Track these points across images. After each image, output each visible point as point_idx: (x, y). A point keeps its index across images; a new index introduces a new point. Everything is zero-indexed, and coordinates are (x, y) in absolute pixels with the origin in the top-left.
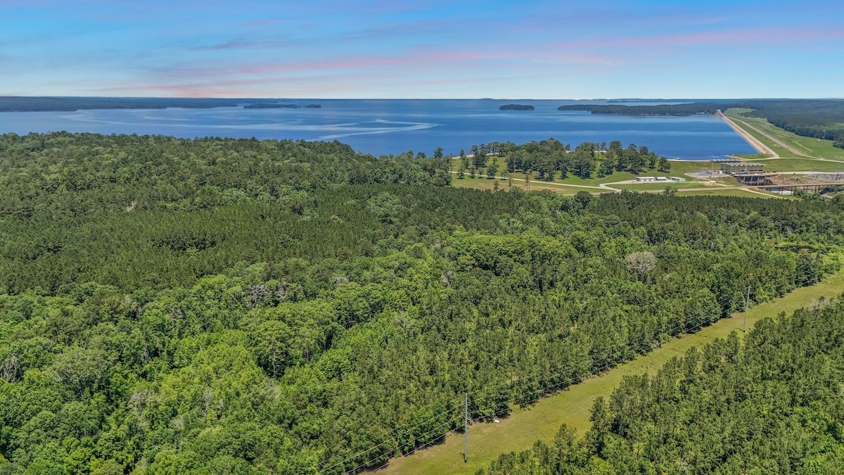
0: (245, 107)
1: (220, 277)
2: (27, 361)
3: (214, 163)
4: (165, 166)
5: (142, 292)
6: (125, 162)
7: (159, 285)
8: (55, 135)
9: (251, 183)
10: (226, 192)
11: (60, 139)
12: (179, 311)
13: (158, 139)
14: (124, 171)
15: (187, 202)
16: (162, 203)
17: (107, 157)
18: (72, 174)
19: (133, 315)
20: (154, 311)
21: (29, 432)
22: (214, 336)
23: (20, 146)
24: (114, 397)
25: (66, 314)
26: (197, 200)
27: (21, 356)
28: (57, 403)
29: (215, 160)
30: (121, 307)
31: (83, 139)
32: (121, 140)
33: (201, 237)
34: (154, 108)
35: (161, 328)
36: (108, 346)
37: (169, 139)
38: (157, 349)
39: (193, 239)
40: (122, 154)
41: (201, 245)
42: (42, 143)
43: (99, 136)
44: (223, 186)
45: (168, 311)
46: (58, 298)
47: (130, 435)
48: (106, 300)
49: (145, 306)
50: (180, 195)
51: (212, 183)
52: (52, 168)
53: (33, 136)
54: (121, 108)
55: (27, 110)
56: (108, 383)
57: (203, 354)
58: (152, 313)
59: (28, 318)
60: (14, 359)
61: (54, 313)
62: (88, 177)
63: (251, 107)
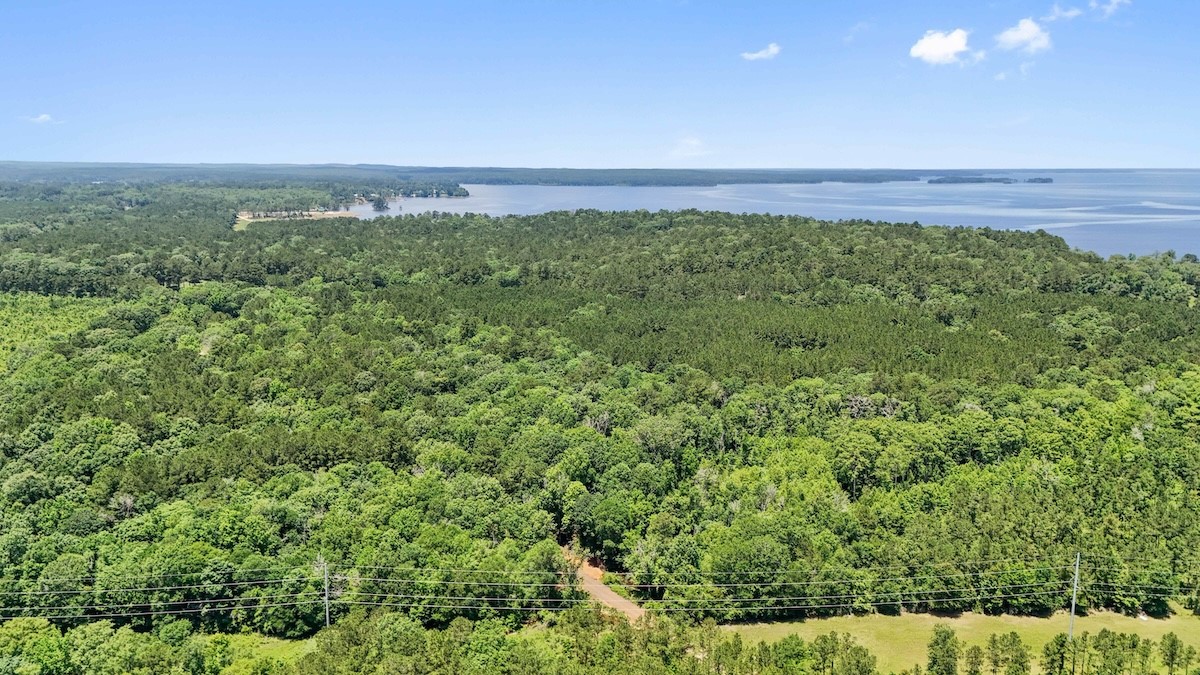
0: (930, 182)
1: (818, 381)
2: (616, 420)
3: (851, 252)
4: (790, 252)
5: (730, 381)
6: (748, 245)
7: (750, 379)
8: (684, 213)
9: (891, 280)
10: (857, 288)
11: (689, 217)
12: (764, 408)
13: (794, 220)
14: (744, 256)
15: (806, 295)
16: (776, 294)
17: (731, 239)
18: (691, 255)
19: (718, 404)
20: (739, 402)
21: (609, 479)
22: (795, 440)
23: (649, 224)
24: (683, 472)
25: (656, 388)
26: (818, 294)
27: (612, 415)
28: (633, 459)
29: (852, 248)
30: (706, 392)
31: (713, 218)
32: (750, 221)
33: (811, 336)
34: (806, 182)
35: (742, 421)
36: (688, 425)
37: (806, 221)
38: (734, 442)
39: (801, 337)
40: (746, 236)
41: (808, 345)
42: (669, 221)
43: (728, 215)
44: (855, 280)
45: (752, 406)
46: (653, 375)
47: (690, 509)
48: (694, 382)
49: (731, 397)
50: (798, 287)
51: (842, 276)
52: (674, 249)
53: (663, 213)
54: (766, 182)
55: (665, 184)
56: (680, 458)
57: (779, 455)
58: (735, 405)
59: (625, 387)
60: (606, 416)
61: (646, 385)
62: (706, 259)
63: (939, 182)
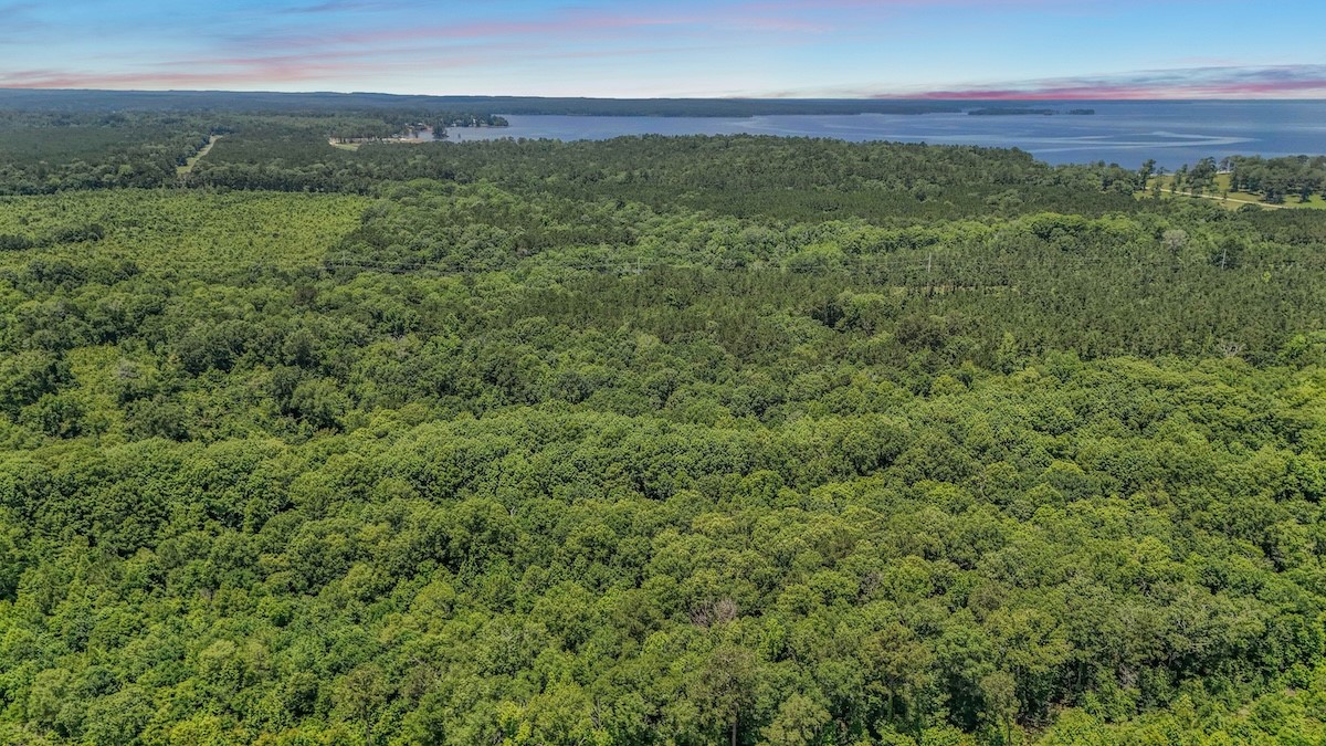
3: (867, 160)
4: (824, 160)
6: (793, 156)
8: (738, 136)
9: (891, 177)
10: (868, 182)
11: (742, 140)
13: (828, 141)
14: (791, 163)
15: (834, 187)
16: (814, 185)
17: (779, 152)
18: (752, 163)
23: (710, 145)
26: (842, 185)
29: (868, 158)
31: (763, 139)
32: (792, 141)
37: (838, 142)
40: (792, 151)
42: (727, 143)
43: (775, 138)
44: (867, 177)
50: (829, 182)
51: (858, 174)
52: (738, 160)
53: (720, 137)
54: (804, 113)
62: (764, 165)
